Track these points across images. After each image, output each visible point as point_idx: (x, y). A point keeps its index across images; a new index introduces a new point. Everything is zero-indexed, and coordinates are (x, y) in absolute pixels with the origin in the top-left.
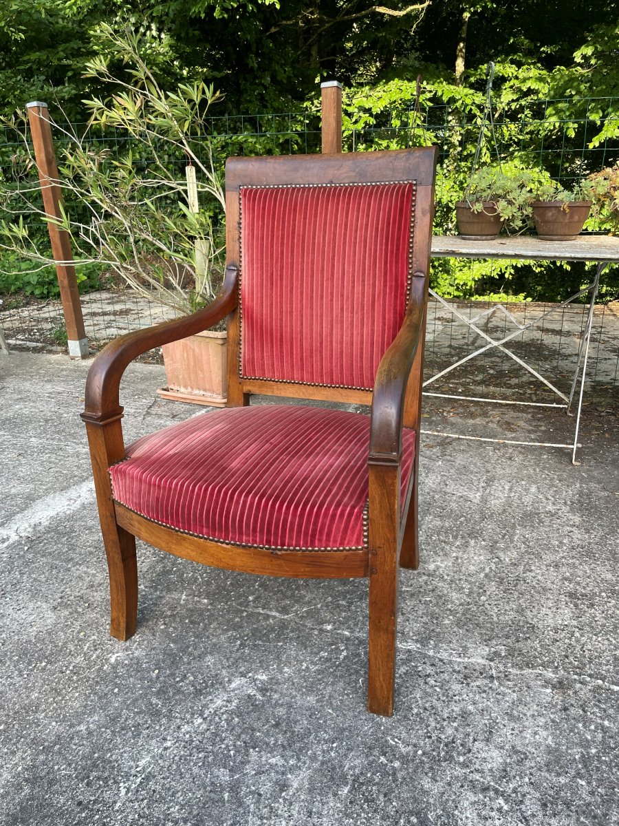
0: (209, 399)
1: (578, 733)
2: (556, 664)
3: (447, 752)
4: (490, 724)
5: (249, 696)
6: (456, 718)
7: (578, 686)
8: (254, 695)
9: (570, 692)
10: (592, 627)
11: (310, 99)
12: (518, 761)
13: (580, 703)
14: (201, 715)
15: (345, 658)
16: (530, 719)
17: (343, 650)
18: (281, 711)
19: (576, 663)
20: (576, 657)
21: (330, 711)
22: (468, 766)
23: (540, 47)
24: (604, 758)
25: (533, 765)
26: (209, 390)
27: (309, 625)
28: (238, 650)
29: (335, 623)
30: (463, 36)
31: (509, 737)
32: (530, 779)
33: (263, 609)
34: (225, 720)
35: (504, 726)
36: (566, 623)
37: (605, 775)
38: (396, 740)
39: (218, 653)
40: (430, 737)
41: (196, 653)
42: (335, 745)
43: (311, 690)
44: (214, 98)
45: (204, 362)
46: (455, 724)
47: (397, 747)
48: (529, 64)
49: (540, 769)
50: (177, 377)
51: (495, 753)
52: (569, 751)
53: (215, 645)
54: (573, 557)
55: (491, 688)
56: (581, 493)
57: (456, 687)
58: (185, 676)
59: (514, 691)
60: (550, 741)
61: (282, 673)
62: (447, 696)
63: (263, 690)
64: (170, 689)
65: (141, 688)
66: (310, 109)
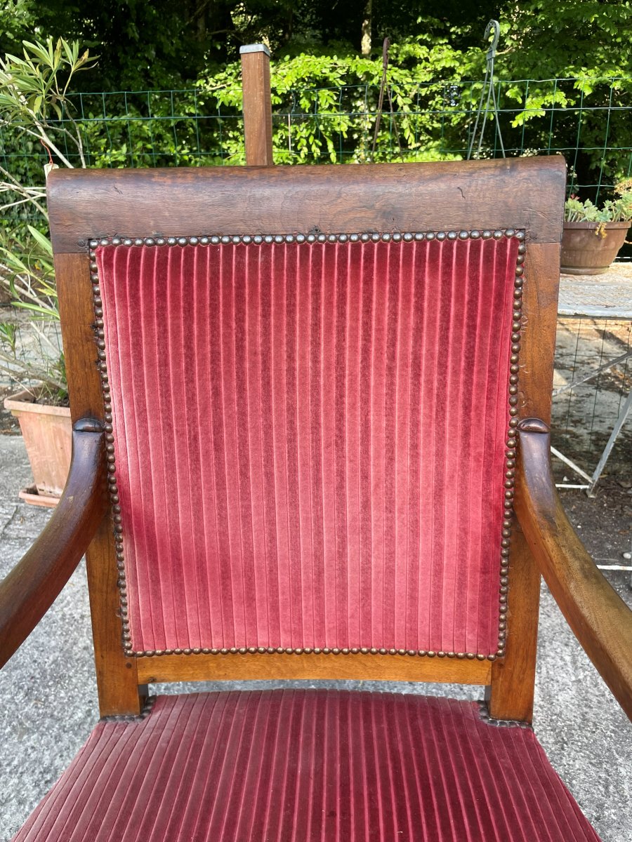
11: (205, 77)
23: (451, 27)
30: (368, 13)
44: (80, 63)
48: (442, 45)
50: (49, 474)
66: (205, 88)
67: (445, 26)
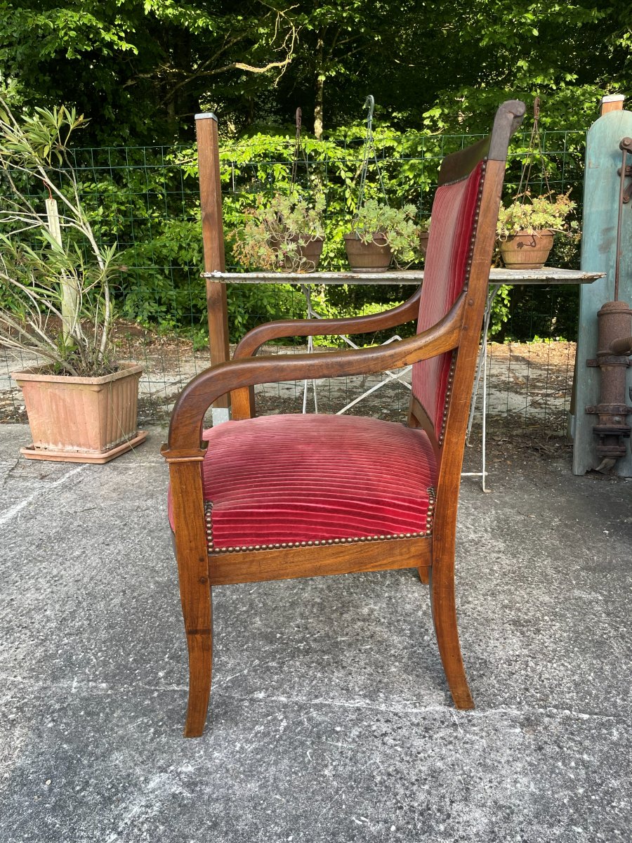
0: (85, 455)
1: (560, 773)
2: (518, 700)
3: (424, 823)
4: (464, 779)
5: (174, 795)
6: (426, 779)
7: (546, 720)
8: (181, 793)
9: (540, 728)
10: (544, 654)
12: (504, 817)
13: (553, 739)
14: (114, 829)
15: (286, 729)
16: (505, 765)
18: (217, 808)
19: (538, 695)
20: (537, 689)
21: (278, 797)
22: (451, 835)
23: (392, 112)
24: (593, 797)
25: (521, 819)
26: (85, 445)
27: (237, 696)
28: (152, 740)
29: (267, 689)
30: (319, 100)
31: (488, 791)
32: (522, 837)
33: (178, 685)
34: (147, 830)
35: (480, 778)
36: (517, 653)
37: (600, 817)
38: (363, 818)
39: (127, 747)
40: (401, 808)
41: (98, 751)
43: (250, 774)
44: (77, 123)
45: (77, 413)
46: (426, 787)
47: (365, 827)
48: (383, 127)
49: (530, 823)
50: (45, 433)
51: (478, 813)
52: (556, 796)
53: (122, 738)
54: (507, 584)
55: (456, 737)
56: (498, 519)
57: (418, 743)
58: (87, 782)
59: (482, 737)
60: (532, 787)
61: (211, 759)
62: (411, 755)
63: (191, 785)
64: (69, 802)
65: (31, 806)
66: (174, 162)
67: (388, 111)
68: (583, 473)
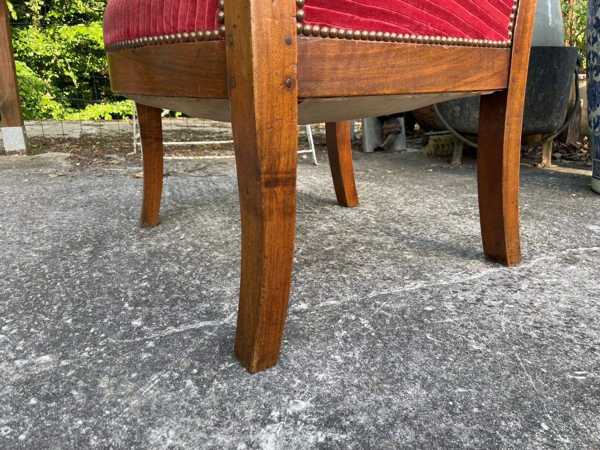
5: (321, 447)
6: (572, 320)
7: (578, 256)
8: (328, 439)
15: (373, 325)
17: (357, 319)
18: (406, 435)
21: (461, 390)
28: (203, 393)
29: (303, 300)
33: (176, 326)
38: (578, 373)
39: (169, 416)
41: (116, 441)
42: (545, 426)
43: (394, 380)
46: (584, 325)
47: (593, 379)
53: (145, 408)
55: (539, 284)
57: (517, 297)
59: (558, 279)
62: (528, 307)
63: (329, 423)
68: (372, 151)
